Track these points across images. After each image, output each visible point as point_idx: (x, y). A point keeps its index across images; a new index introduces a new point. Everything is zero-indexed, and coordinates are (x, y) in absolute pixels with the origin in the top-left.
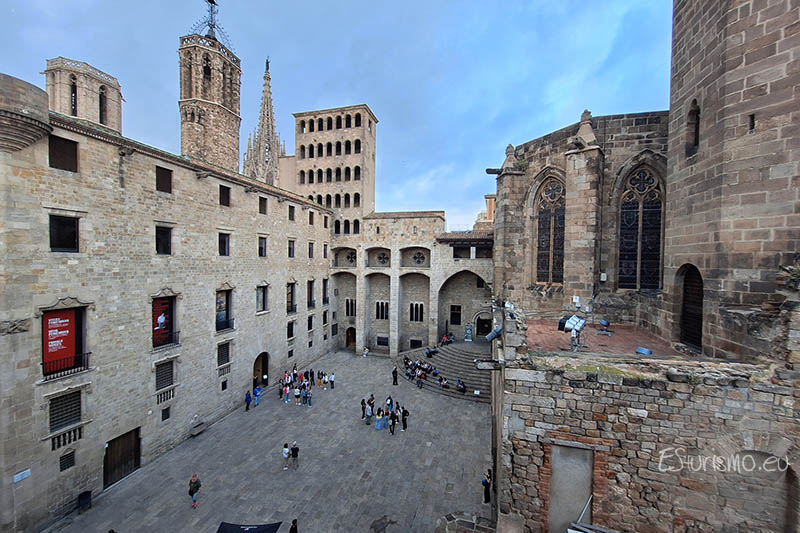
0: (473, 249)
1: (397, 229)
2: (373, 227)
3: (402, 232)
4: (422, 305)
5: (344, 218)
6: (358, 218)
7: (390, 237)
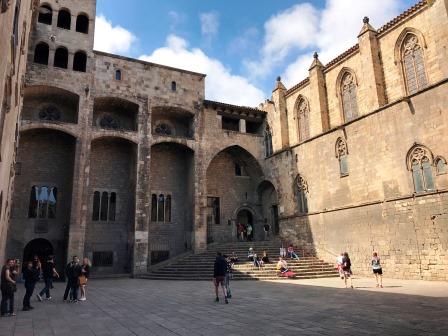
0: (243, 123)
1: (148, 79)
2: (112, 68)
3: (156, 84)
4: (169, 197)
5: (58, 43)
6: (84, 48)
7: (138, 87)
